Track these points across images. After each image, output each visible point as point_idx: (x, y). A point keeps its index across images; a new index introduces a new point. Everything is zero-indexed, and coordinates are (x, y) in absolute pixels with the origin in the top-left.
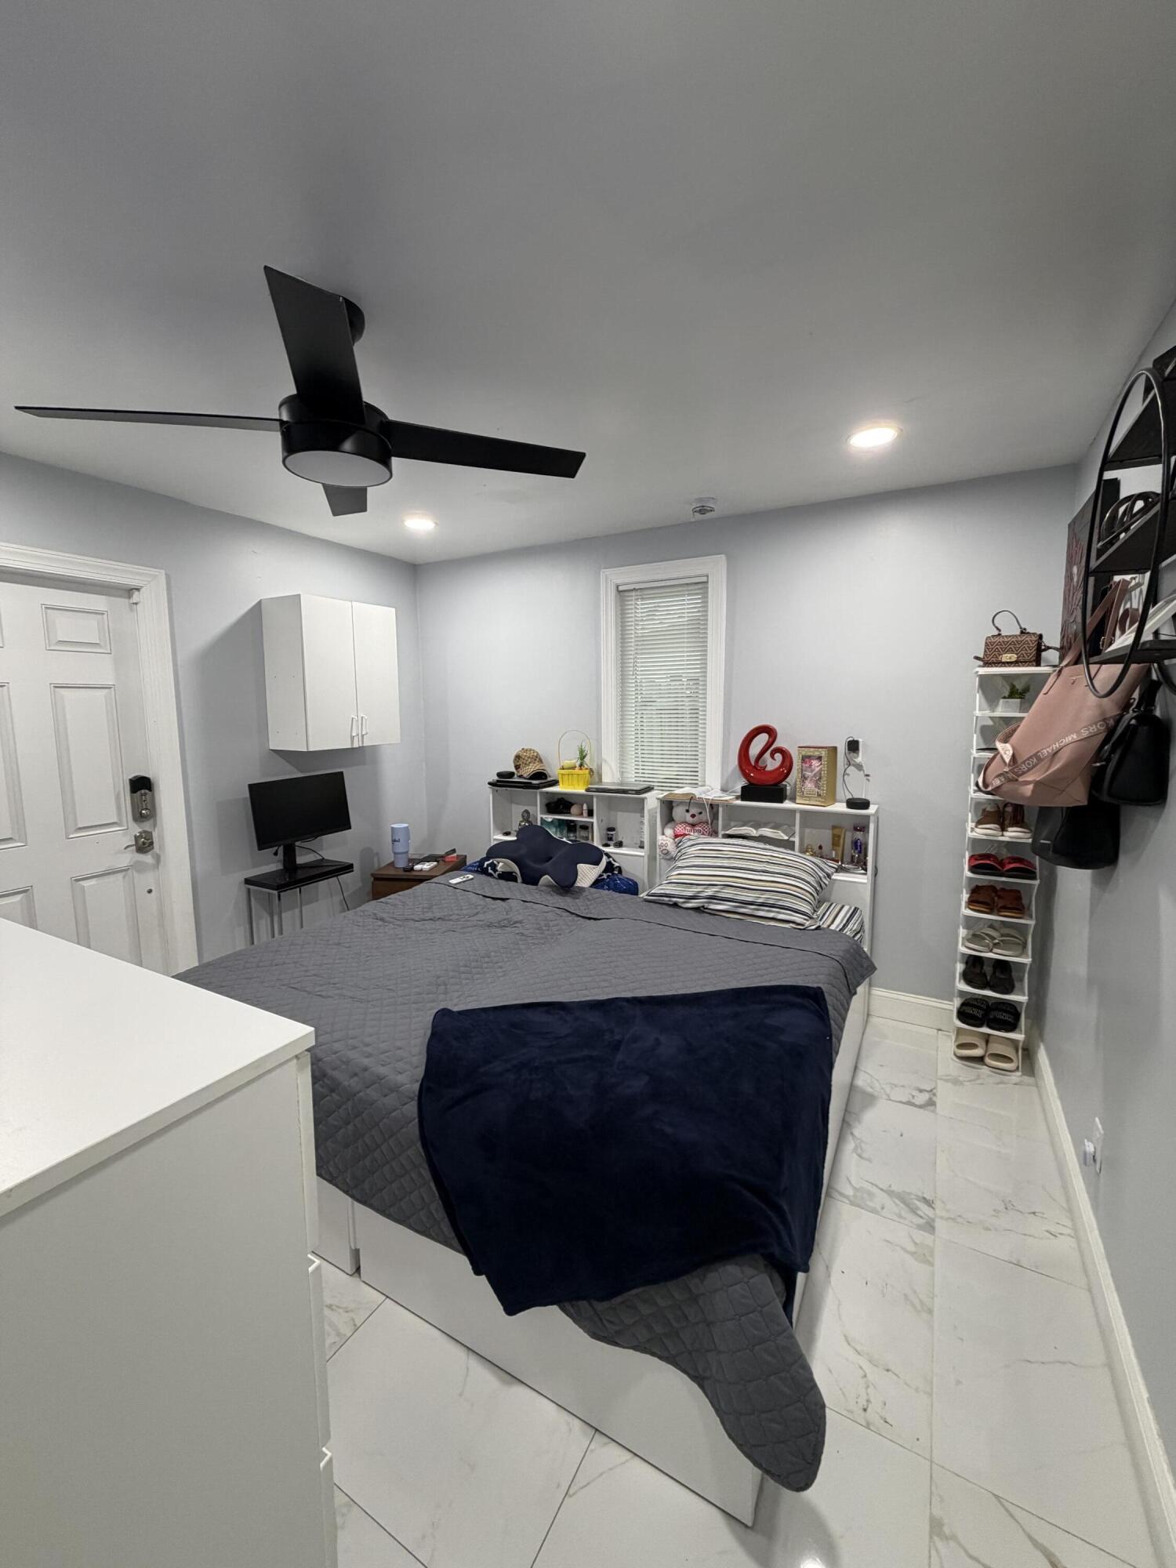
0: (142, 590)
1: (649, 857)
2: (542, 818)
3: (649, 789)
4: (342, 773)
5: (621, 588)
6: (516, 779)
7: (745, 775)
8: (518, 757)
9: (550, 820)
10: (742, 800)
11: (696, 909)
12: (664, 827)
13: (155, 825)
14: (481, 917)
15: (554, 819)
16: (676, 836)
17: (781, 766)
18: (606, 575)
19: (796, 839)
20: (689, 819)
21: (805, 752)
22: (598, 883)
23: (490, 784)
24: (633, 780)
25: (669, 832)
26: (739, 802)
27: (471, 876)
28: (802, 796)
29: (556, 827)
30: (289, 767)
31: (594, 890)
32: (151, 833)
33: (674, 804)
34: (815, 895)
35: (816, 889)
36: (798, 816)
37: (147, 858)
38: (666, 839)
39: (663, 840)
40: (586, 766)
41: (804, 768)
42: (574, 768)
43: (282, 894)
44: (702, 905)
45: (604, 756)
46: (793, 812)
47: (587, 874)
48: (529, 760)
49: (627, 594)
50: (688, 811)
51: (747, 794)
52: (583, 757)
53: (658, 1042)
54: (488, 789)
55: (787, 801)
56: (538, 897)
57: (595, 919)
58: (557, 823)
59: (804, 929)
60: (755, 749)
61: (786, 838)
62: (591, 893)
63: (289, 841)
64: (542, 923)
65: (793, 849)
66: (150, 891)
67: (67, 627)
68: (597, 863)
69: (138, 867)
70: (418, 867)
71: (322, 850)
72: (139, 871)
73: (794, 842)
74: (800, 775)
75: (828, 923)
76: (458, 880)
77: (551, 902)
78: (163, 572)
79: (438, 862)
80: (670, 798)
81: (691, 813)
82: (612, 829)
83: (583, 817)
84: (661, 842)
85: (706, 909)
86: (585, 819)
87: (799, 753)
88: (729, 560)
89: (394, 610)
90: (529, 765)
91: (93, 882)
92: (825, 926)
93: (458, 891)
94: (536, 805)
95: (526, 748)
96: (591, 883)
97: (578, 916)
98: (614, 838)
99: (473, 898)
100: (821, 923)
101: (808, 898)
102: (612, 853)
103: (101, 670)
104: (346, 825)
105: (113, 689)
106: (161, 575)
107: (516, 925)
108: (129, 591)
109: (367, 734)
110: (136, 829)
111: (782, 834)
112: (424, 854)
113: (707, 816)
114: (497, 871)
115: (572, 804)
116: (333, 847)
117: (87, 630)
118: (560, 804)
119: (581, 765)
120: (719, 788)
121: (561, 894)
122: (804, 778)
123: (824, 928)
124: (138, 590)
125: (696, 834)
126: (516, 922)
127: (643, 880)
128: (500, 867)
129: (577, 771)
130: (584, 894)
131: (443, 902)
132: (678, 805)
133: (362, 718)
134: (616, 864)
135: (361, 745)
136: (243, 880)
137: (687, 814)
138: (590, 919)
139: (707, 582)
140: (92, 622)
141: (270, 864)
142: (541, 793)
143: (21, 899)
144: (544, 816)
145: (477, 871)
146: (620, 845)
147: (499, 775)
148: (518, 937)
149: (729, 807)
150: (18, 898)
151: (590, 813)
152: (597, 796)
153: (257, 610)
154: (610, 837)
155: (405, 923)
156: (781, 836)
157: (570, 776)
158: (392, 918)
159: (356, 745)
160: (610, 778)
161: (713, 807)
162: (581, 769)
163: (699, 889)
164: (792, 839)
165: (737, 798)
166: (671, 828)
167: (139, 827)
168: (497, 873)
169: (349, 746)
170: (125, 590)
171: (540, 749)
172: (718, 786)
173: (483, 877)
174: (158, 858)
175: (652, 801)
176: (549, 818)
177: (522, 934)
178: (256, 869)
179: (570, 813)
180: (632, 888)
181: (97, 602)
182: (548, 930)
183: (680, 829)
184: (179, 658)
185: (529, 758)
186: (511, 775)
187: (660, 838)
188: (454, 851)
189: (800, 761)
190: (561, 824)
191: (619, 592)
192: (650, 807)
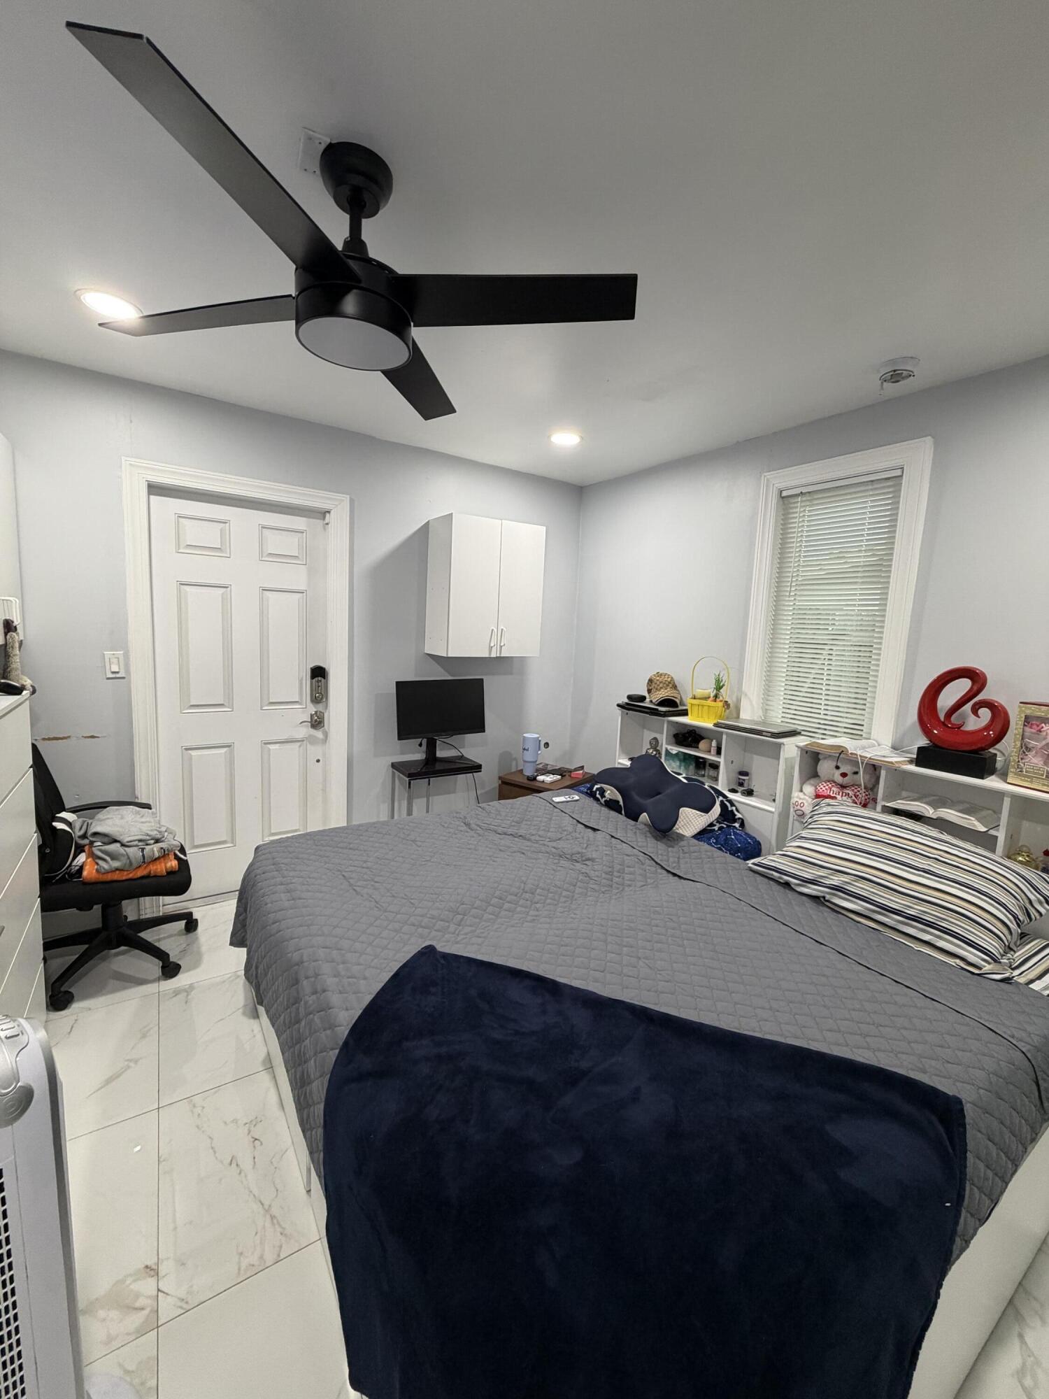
0: (332, 512)
1: (780, 815)
2: (667, 750)
3: (793, 733)
4: (482, 680)
5: (784, 494)
6: (647, 704)
7: (927, 732)
8: (650, 681)
9: (674, 752)
10: (917, 765)
11: (815, 899)
12: (802, 783)
13: (326, 707)
14: (561, 844)
15: (680, 752)
16: (818, 796)
17: (987, 728)
18: (768, 480)
19: (1001, 835)
20: (839, 779)
21: (1032, 710)
22: (703, 835)
23: (618, 705)
24: (779, 721)
25: (809, 789)
26: (913, 768)
27: (577, 798)
28: (1020, 773)
29: (680, 761)
30: (440, 669)
31: (696, 841)
32: (323, 714)
33: (820, 757)
34: (1013, 926)
35: (1016, 917)
36: (1007, 802)
37: (319, 734)
38: (803, 796)
39: (797, 797)
40: (721, 698)
41: (1027, 734)
42: (706, 698)
43: (412, 782)
44: (822, 895)
45: (744, 688)
46: (1000, 795)
47: (691, 821)
48: (661, 685)
49: (792, 500)
50: (837, 768)
51: (924, 757)
52: (719, 687)
53: (635, 1097)
54: (618, 711)
55: (993, 777)
56: (630, 836)
57: (680, 877)
58: (682, 757)
59: (978, 975)
60: (947, 698)
61: (983, 829)
62: (689, 846)
63: (430, 735)
64: (617, 867)
65: (993, 851)
66: (318, 761)
67: (276, 543)
68: (706, 810)
69: (311, 740)
70: (540, 778)
71: (463, 747)
72: (311, 743)
73: (996, 837)
74: (1019, 744)
75: (1032, 975)
76: (562, 799)
77: (640, 844)
78: (348, 496)
79: (563, 776)
80: (817, 749)
81: (842, 770)
82: (746, 774)
83: (710, 755)
84: (796, 799)
85: (828, 901)
86: (712, 757)
87: (1021, 712)
88: (936, 445)
89: (545, 528)
90: (660, 690)
91: (277, 746)
92: (1022, 980)
93: (556, 810)
94: (663, 733)
95: (661, 672)
96: (696, 832)
97: (663, 868)
98: (745, 785)
99: (567, 821)
100: (1017, 972)
101: (998, 929)
102: (736, 801)
103: (296, 577)
104: (481, 728)
105: (305, 594)
106: (346, 499)
107: (587, 862)
108: (323, 514)
109: (504, 645)
110: (312, 709)
111: (976, 823)
112: (556, 766)
113: (862, 778)
114: (605, 797)
115: (702, 738)
116: (471, 747)
117: (287, 545)
118: (690, 737)
119: (716, 696)
120: (890, 745)
121: (656, 838)
122: (1025, 749)
123: (1018, 984)
124: (329, 512)
125: (844, 798)
126: (588, 859)
127: (770, 842)
128: (607, 794)
129: (709, 702)
130: (682, 843)
131: (535, 819)
132: (825, 758)
133: (502, 630)
134: (739, 815)
135: (498, 655)
136: (390, 764)
137: (835, 770)
138: (674, 875)
139: (902, 476)
140: (294, 539)
141: (414, 753)
142: (669, 722)
143: (226, 752)
144: (667, 746)
145: (587, 793)
146: (749, 793)
147: (629, 697)
148: (581, 877)
149: (895, 771)
150: (225, 749)
151: (719, 752)
152: (727, 734)
153: (426, 528)
154: (743, 783)
155: (486, 833)
156: (975, 826)
157: (700, 707)
158: (478, 825)
159: (493, 655)
160: (749, 714)
161: (874, 768)
162: (715, 701)
163: (822, 873)
164: (993, 832)
165: (911, 762)
166: (813, 785)
167: (315, 708)
168: (604, 799)
169: (487, 656)
170: (320, 513)
171: (677, 674)
172: (887, 741)
173: (589, 801)
174: (326, 735)
175: (791, 748)
176: (675, 750)
177: (587, 875)
178: (402, 756)
179: (698, 748)
180: (752, 849)
181: (299, 523)
182: (619, 877)
183: (824, 788)
184: (356, 569)
185: (661, 682)
186: (643, 699)
187: (796, 796)
188: (582, 768)
189: (1021, 723)
190: (686, 759)
191: (783, 498)
192: (787, 756)
